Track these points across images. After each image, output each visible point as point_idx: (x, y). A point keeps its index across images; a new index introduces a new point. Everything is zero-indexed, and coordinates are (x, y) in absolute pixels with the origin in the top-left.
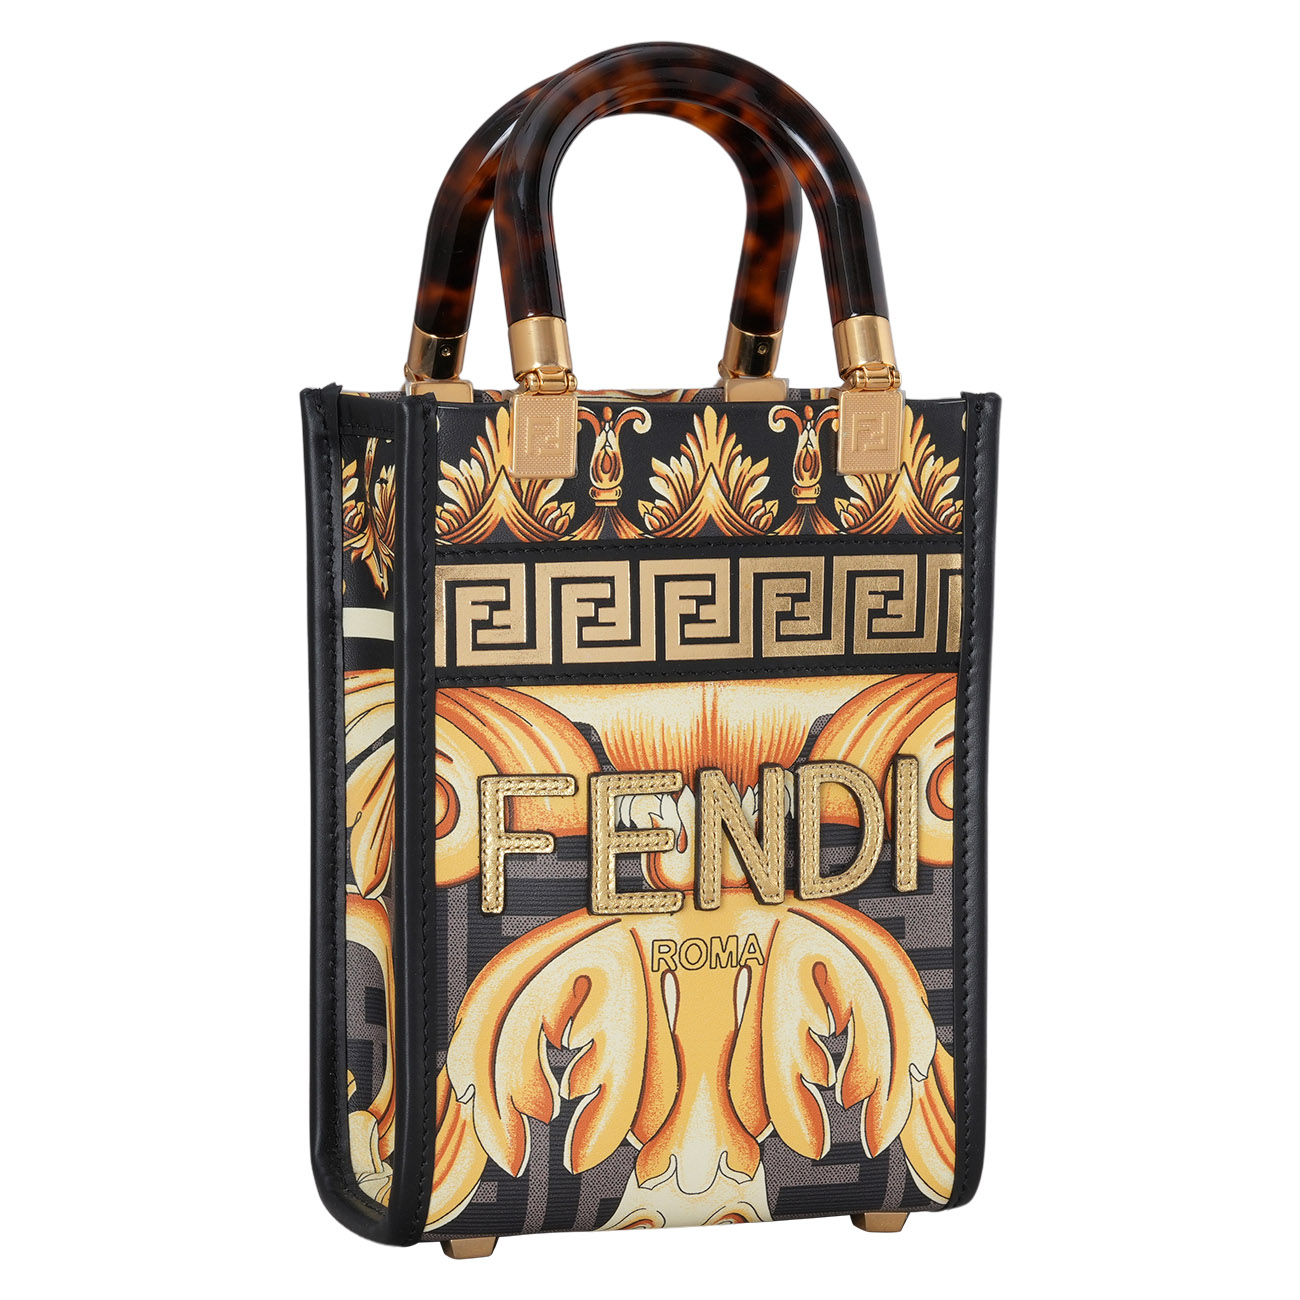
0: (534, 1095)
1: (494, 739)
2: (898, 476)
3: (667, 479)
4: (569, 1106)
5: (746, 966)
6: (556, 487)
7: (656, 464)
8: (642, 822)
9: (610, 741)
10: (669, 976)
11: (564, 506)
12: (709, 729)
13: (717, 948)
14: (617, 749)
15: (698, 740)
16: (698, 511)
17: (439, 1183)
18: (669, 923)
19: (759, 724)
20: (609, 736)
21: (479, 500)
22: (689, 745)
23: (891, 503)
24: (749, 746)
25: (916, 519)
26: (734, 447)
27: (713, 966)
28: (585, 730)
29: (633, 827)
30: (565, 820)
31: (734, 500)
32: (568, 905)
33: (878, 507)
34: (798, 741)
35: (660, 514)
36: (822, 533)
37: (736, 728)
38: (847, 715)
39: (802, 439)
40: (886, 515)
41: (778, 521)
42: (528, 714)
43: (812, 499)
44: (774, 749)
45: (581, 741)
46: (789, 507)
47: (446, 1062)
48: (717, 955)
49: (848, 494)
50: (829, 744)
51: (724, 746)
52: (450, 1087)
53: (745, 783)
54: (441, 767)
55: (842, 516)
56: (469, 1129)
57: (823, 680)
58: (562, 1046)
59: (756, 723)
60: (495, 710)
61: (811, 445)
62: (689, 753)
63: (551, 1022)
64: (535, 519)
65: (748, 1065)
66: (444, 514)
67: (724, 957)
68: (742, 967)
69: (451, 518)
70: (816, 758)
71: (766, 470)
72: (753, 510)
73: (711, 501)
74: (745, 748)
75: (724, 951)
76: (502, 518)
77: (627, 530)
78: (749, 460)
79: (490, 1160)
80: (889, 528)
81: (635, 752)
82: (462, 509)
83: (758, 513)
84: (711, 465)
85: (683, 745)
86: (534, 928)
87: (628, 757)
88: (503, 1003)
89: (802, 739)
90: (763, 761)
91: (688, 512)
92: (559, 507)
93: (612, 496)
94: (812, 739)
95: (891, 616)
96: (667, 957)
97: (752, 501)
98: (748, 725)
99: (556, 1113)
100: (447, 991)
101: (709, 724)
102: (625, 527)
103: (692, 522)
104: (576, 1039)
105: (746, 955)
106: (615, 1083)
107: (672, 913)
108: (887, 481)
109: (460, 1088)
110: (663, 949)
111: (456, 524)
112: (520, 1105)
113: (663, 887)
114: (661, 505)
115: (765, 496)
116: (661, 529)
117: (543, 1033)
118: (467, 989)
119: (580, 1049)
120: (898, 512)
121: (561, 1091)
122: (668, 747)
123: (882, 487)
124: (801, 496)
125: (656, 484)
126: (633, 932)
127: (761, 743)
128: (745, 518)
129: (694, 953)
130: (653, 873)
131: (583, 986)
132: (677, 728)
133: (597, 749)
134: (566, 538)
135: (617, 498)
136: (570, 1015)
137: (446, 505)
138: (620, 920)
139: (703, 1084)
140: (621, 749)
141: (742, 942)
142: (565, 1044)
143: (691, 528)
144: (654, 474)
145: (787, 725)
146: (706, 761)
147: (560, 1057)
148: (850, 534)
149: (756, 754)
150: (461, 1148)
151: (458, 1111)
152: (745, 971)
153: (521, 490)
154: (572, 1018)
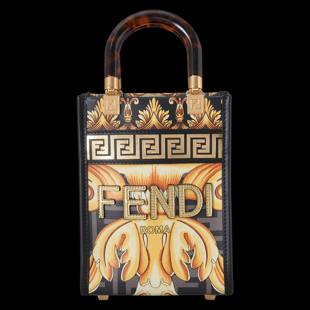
0: (114, 262)
1: (102, 177)
2: (204, 115)
3: (143, 115)
4: (122, 265)
5: (165, 233)
6: (116, 117)
7: (140, 112)
8: (137, 198)
9: (129, 178)
10: (145, 235)
11: (118, 122)
12: (154, 176)
13: (157, 228)
14: (130, 180)
15: (151, 178)
16: (151, 123)
17: (90, 282)
18: (144, 222)
19: (167, 175)
20: (128, 177)
21: (97, 120)
22: (149, 180)
23: (203, 121)
24: (165, 180)
25: (210, 125)
26: (160, 108)
27: (156, 233)
28: (123, 175)
29: (135, 199)
30: (118, 197)
31: (160, 120)
32: (119, 217)
33: (199, 122)
34: (179, 179)
35: (141, 124)
36: (184, 129)
37: (161, 175)
38: (192, 173)
39: (178, 106)
40: (201, 124)
41: (172, 126)
42: (109, 171)
43: (181, 120)
44: (172, 181)
45: (122, 178)
46: (175, 122)
47: (92, 253)
48: (157, 230)
49: (191, 119)
50: (187, 180)
51: (158, 180)
52: (93, 259)
53: (164, 189)
54: (89, 183)
55: (189, 125)
56: (98, 269)
57: (185, 164)
58: (120, 251)
59: (167, 174)
60: (102, 170)
61: (181, 107)
62: (149, 181)
63: (117, 245)
64: (110, 125)
65: (167, 257)
66: (89, 123)
67: (159, 231)
68: (164, 234)
69: (90, 124)
70: (184, 183)
71: (169, 113)
72: (165, 123)
73: (154, 121)
74: (164, 180)
75: (159, 229)
76: (102, 124)
77: (133, 127)
78: (164, 111)
79: (103, 277)
80: (202, 127)
81: (135, 181)
82: (93, 122)
83: (167, 124)
84: (154, 112)
85: (147, 180)
86: (111, 222)
87: (133, 182)
88: (106, 240)
89: (180, 179)
90: (169, 184)
91: (148, 123)
92: (116, 122)
93: (129, 119)
94: (183, 179)
95: (203, 149)
96: (144, 230)
97: (165, 121)
98: (165, 175)
99: (119, 267)
100: (92, 236)
101: (154, 175)
102: (132, 127)
103: (149, 126)
104: (123, 249)
105: (165, 231)
106: (133, 260)
107: (145, 220)
108: (201, 116)
109: (96, 260)
110: (143, 228)
111: (92, 126)
112: (111, 265)
113: (142, 213)
114: (141, 122)
115: (168, 119)
116: (141, 127)
117: (115, 247)
118: (97, 236)
119: (124, 252)
120: (204, 124)
121: (120, 261)
122: (143, 180)
123: (200, 117)
124: (178, 120)
125: (140, 116)
126: (135, 224)
127: (168, 179)
128: (163, 125)
129: (151, 230)
130: (140, 210)
131: (124, 237)
132: (145, 175)
133: (126, 180)
134: (118, 129)
135: (130, 120)
136: (121, 243)
137: (89, 121)
138: (132, 221)
139: (155, 261)
140: (131, 180)
141: (164, 227)
142: (121, 250)
143: (149, 127)
144: (139, 114)
145: (175, 175)
146: (153, 183)
147: (120, 253)
148: (191, 129)
149: (167, 182)
150: (96, 274)
151: (95, 265)
152: (165, 235)
153: (107, 118)
154: (122, 244)
